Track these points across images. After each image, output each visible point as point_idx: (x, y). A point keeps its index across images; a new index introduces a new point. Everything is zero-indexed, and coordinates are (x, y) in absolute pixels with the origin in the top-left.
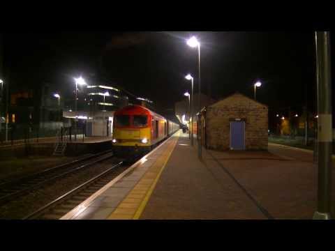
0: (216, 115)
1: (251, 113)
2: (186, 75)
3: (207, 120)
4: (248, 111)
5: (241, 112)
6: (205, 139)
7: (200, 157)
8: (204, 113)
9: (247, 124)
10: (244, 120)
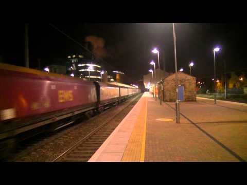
0: (168, 83)
1: (187, 82)
2: (151, 62)
3: (164, 86)
4: (185, 80)
5: (181, 81)
6: (163, 96)
7: (161, 104)
8: (162, 83)
9: (185, 87)
10: (183, 85)
